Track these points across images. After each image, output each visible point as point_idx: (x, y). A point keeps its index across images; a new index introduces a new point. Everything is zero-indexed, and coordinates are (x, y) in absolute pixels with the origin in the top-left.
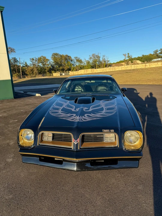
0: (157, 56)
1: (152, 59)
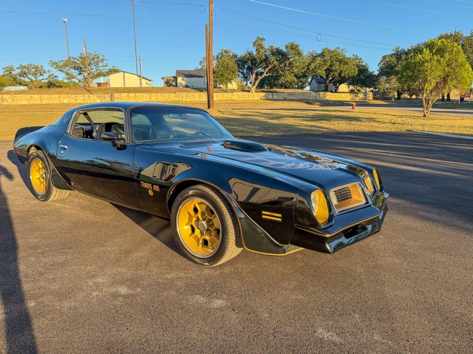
0: (15, 79)
1: (4, 86)
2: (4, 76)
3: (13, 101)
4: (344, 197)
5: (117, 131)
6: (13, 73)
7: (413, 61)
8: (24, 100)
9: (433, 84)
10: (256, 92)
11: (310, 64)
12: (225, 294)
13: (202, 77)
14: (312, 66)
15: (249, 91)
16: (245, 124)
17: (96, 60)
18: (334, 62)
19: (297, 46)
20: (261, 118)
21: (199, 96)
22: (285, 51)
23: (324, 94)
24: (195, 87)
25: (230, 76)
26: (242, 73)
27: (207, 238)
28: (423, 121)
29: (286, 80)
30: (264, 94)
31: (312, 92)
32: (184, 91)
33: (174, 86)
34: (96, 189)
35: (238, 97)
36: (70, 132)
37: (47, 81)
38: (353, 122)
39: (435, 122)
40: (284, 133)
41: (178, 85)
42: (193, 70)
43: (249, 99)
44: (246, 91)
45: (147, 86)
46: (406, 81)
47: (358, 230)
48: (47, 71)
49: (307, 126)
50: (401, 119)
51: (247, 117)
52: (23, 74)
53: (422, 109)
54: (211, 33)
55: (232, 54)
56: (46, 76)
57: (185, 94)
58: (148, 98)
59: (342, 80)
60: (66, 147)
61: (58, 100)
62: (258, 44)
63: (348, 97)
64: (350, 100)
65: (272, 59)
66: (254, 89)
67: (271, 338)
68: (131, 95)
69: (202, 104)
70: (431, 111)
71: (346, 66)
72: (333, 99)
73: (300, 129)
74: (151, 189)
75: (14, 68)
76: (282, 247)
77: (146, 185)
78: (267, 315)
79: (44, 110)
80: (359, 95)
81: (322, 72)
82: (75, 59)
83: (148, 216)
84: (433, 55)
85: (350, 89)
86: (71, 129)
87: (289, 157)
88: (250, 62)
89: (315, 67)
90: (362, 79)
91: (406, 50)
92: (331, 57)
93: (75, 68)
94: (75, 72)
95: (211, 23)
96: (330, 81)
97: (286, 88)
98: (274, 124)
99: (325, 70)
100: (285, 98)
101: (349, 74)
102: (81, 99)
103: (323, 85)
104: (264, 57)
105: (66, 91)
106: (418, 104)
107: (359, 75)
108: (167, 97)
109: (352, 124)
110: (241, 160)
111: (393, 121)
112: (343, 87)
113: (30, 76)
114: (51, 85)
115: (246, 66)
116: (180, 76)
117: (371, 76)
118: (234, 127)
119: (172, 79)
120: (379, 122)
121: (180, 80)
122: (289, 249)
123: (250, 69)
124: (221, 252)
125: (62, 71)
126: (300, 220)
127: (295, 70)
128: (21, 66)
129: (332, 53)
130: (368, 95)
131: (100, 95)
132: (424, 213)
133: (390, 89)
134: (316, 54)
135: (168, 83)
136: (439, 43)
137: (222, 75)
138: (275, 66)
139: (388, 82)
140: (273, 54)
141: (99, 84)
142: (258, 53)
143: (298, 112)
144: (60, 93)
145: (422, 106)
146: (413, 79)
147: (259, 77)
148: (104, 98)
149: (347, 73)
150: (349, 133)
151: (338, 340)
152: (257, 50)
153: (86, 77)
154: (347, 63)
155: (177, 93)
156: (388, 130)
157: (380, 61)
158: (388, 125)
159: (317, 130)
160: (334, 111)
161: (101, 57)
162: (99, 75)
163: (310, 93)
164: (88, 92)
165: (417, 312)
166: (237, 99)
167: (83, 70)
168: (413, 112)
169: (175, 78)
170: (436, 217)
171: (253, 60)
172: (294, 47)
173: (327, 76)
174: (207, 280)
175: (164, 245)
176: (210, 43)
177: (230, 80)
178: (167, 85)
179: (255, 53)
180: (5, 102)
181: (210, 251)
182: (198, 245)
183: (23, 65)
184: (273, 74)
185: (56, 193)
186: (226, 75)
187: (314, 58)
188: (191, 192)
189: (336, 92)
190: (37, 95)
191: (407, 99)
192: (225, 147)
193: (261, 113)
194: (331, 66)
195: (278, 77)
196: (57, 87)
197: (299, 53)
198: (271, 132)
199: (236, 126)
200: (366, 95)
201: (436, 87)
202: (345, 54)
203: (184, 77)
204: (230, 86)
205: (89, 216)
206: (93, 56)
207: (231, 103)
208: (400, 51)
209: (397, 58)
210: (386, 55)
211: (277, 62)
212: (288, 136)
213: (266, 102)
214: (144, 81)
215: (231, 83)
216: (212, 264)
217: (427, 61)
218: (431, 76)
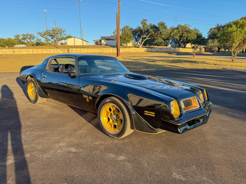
0: (20, 41)
1: (15, 44)
2: (14, 39)
3: (19, 52)
4: (188, 104)
5: (71, 68)
6: (19, 38)
7: (227, 31)
8: (24, 52)
9: (238, 44)
10: (142, 48)
11: (171, 33)
12: (125, 153)
13: (115, 40)
14: (172, 34)
15: (138, 47)
16: (136, 64)
17: (60, 31)
18: (184, 32)
19: (164, 24)
20: (144, 61)
21: (112, 50)
22: (158, 26)
23: (178, 49)
24: (111, 45)
25: (129, 40)
26: (135, 38)
27: (116, 124)
28: (231, 64)
29: (158, 41)
30: (147, 48)
31: (172, 48)
32: (105, 47)
33: (100, 45)
34: (60, 98)
35: (132, 50)
36: (47, 69)
37: (36, 42)
38: (194, 64)
39: (238, 64)
40: (157, 70)
41: (102, 44)
42: (110, 36)
43: (138, 51)
44: (137, 47)
45: (86, 45)
46: (223, 42)
47: (195, 122)
48: (36, 37)
49: (169, 65)
50: (219, 62)
51: (137, 61)
52: (24, 39)
53: (231, 57)
54: (119, 18)
55: (130, 28)
56: (35, 39)
57: (105, 49)
58: (86, 51)
59: (188, 42)
60: (45, 76)
61: (41, 52)
62: (144, 23)
63: (191, 51)
64: (192, 52)
65: (151, 30)
66: (141, 46)
67: (149, 177)
68: (78, 49)
69: (114, 54)
70: (236, 58)
71: (190, 34)
72: (183, 51)
73: (165, 67)
74: (88, 98)
75: (20, 36)
76: (155, 130)
77: (85, 96)
78: (146, 165)
79: (34, 57)
80: (197, 49)
81: (177, 37)
82: (50, 31)
83: (86, 112)
84: (238, 28)
85: (192, 46)
86: (48, 67)
87: (159, 82)
88: (139, 32)
89: (174, 35)
90: (199, 41)
91: (223, 25)
92: (182, 29)
93: (50, 35)
94: (50, 38)
95: (119, 12)
96: (181, 42)
97: (158, 45)
98: (151, 65)
99: (179, 36)
100: (158, 51)
101: (192, 38)
102: (53, 51)
103: (178, 44)
104: (147, 30)
105: (45, 47)
106: (229, 54)
107: (197, 39)
108: (96, 51)
109: (193, 65)
110: (134, 84)
111: (215, 63)
112: (189, 45)
113: (28, 40)
114: (38, 44)
115: (137, 34)
116: (103, 40)
117: (204, 39)
118: (130, 66)
119: (99, 41)
120: (207, 64)
121: (103, 41)
122: (158, 131)
123: (139, 36)
124: (123, 131)
125: (43, 37)
126: (164, 116)
127: (163, 36)
128: (23, 34)
129: (183, 27)
130: (202, 50)
131: (62, 49)
132: (231, 113)
133: (214, 46)
134: (174, 28)
135: (97, 43)
136: (241, 22)
137: (125, 39)
138: (152, 34)
139: (213, 42)
140: (152, 28)
141: (62, 44)
142: (144, 28)
143: (164, 58)
144: (42, 48)
145: (231, 55)
146: (227, 41)
147: (144, 40)
148: (64, 51)
149: (190, 38)
150: (191, 70)
151: (184, 179)
152: (143, 26)
153: (55, 40)
154: (191, 33)
155: (101, 49)
156: (212, 68)
157: (209, 31)
158: (212, 65)
159: (174, 68)
160: (184, 58)
161: (63, 30)
162: (62, 39)
163: (171, 48)
164: (56, 48)
165: (226, 166)
166: (132, 52)
167: (54, 36)
168: (226, 58)
169: (101, 41)
170: (238, 115)
171: (141, 31)
172: (163, 24)
173: (180, 39)
174: (115, 146)
175: (94, 127)
176: (119, 22)
177: (129, 42)
178: (96, 44)
179: (142, 27)
180: (15, 52)
181: (117, 131)
182: (111, 127)
183: (24, 34)
184: (151, 38)
185: (40, 100)
186: (127, 39)
187: (173, 30)
188: (108, 100)
189: (185, 47)
190: (31, 49)
191: (223, 51)
192: (126, 77)
193: (145, 59)
194: (182, 34)
195: (154, 40)
196: (41, 45)
197: (165, 27)
198: (150, 69)
199: (131, 66)
200: (201, 50)
201: (239, 45)
202: (190, 27)
203: (105, 40)
204: (128, 45)
205: (56, 111)
206: (59, 29)
207: (129, 54)
208: (219, 26)
209: (218, 30)
210: (212, 28)
211: (153, 32)
212: (159, 71)
213: (147, 53)
214: (84, 42)
215: (129, 43)
216: (119, 138)
217: (234, 31)
218: (236, 39)
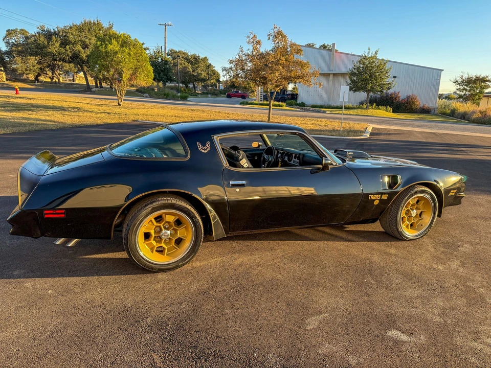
28: (117, 110)
53: (116, 98)
60: (243, 183)
70: (124, 100)
74: (379, 199)
77: (373, 197)
145: (115, 94)
208: (45, 29)
